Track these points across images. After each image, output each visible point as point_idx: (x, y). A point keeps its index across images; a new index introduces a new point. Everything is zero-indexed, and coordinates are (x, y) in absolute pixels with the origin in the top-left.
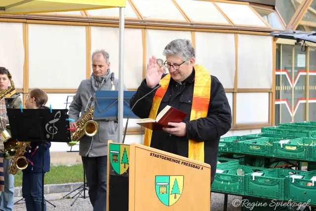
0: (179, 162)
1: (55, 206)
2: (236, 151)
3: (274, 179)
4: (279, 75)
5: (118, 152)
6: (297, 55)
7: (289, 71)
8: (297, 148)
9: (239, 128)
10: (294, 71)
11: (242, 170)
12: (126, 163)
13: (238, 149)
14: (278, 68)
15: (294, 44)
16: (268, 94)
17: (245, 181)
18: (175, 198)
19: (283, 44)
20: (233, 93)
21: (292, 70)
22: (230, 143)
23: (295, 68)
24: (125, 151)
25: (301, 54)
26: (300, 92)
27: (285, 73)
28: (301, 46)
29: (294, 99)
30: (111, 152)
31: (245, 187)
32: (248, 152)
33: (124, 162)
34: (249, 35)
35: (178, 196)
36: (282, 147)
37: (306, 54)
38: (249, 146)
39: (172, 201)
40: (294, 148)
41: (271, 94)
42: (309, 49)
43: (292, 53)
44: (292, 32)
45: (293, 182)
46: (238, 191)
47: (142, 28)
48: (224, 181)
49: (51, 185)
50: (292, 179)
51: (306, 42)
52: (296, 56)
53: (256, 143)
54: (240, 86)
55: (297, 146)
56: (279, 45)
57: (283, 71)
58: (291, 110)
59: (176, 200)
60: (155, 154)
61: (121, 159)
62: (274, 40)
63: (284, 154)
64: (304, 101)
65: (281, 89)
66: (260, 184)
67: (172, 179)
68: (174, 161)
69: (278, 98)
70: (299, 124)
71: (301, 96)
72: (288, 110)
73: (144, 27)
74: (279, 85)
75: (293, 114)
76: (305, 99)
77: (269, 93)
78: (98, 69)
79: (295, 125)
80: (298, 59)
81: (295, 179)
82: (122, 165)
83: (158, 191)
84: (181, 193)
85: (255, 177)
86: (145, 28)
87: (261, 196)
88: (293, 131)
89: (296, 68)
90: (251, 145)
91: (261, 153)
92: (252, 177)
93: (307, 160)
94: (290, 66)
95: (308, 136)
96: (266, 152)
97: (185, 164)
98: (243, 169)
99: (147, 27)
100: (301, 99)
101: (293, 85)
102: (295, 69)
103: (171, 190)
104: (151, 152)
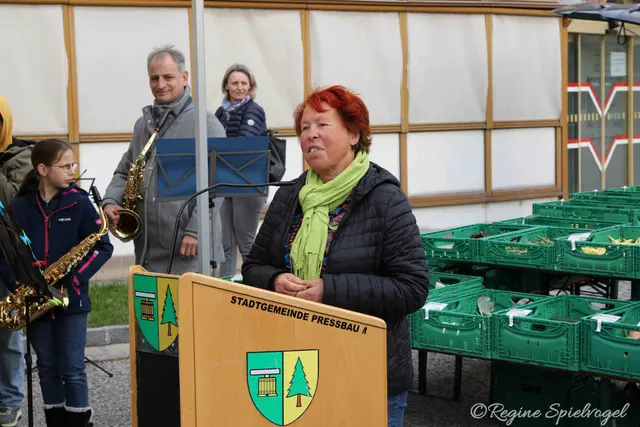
0: (305, 317)
1: (111, 376)
2: (477, 259)
3: (556, 324)
4: (576, 94)
5: (153, 296)
6: (609, 54)
7: (595, 84)
8: (608, 250)
9: (497, 198)
10: (604, 84)
11: (488, 299)
12: (173, 322)
13: (481, 255)
14: (572, 80)
15: (603, 32)
16: (552, 130)
17: (493, 328)
18: (299, 405)
19: (582, 34)
20: (485, 130)
21: (600, 82)
22: (462, 241)
23: (606, 78)
24: (168, 293)
25: (618, 51)
26: (617, 123)
27: (587, 89)
28: (616, 35)
29: (606, 137)
30: (137, 294)
31: (493, 342)
32: (502, 261)
33: (166, 319)
34: (515, 17)
35: (306, 401)
36: (574, 249)
37: (627, 50)
38: (504, 248)
39: (292, 412)
40: (601, 251)
41: (559, 130)
42: (632, 43)
43: (600, 50)
44: (598, 6)
45: (599, 330)
46: (478, 349)
47: (301, 9)
48: (449, 328)
49: (113, 327)
50: (596, 323)
51: (626, 24)
52: (608, 56)
53: (519, 239)
54: (497, 117)
55: (606, 247)
56: (574, 36)
57: (583, 85)
58: (600, 160)
59: (301, 410)
60: (245, 298)
61: (161, 312)
62: (564, 26)
63: (577, 265)
64: (625, 141)
65: (580, 119)
66: (525, 335)
67: (290, 359)
68: (293, 314)
69: (573, 137)
70: (613, 194)
71: (619, 131)
72: (594, 159)
73: (305, 6)
74: (576, 112)
75: (603, 167)
76: (627, 137)
77: (555, 127)
78: (162, 83)
79: (603, 196)
80: (612, 62)
81: (603, 324)
82: (164, 328)
83: (254, 391)
84: (312, 392)
85: (515, 319)
86: (306, 9)
87: (526, 361)
88: (599, 210)
89: (608, 79)
90: (507, 245)
91: (530, 262)
92: (507, 319)
93: (629, 277)
94: (596, 75)
95: (631, 221)
96: (541, 259)
97: (320, 320)
98: (491, 297)
99: (309, 6)
100: (619, 137)
101: (603, 112)
102: (606, 81)
103: (287, 386)
104: (232, 295)
